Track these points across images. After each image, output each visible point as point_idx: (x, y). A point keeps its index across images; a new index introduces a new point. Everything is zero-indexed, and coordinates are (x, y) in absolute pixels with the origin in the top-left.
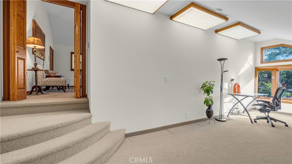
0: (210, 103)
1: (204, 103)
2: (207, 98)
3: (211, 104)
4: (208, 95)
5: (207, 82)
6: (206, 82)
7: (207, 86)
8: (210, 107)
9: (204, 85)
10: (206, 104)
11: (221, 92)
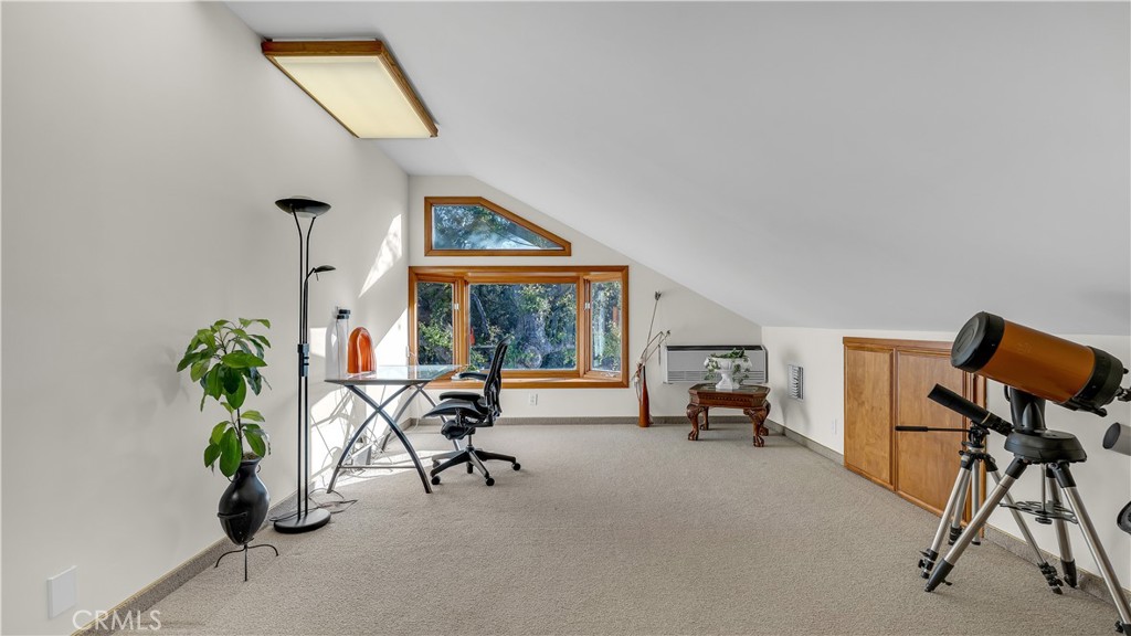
0: (247, 448)
1: (209, 461)
2: (224, 424)
3: (250, 456)
4: (234, 404)
5: (221, 323)
6: (217, 323)
7: (224, 347)
8: (243, 474)
9: (204, 346)
10: (217, 462)
11: (303, 378)
